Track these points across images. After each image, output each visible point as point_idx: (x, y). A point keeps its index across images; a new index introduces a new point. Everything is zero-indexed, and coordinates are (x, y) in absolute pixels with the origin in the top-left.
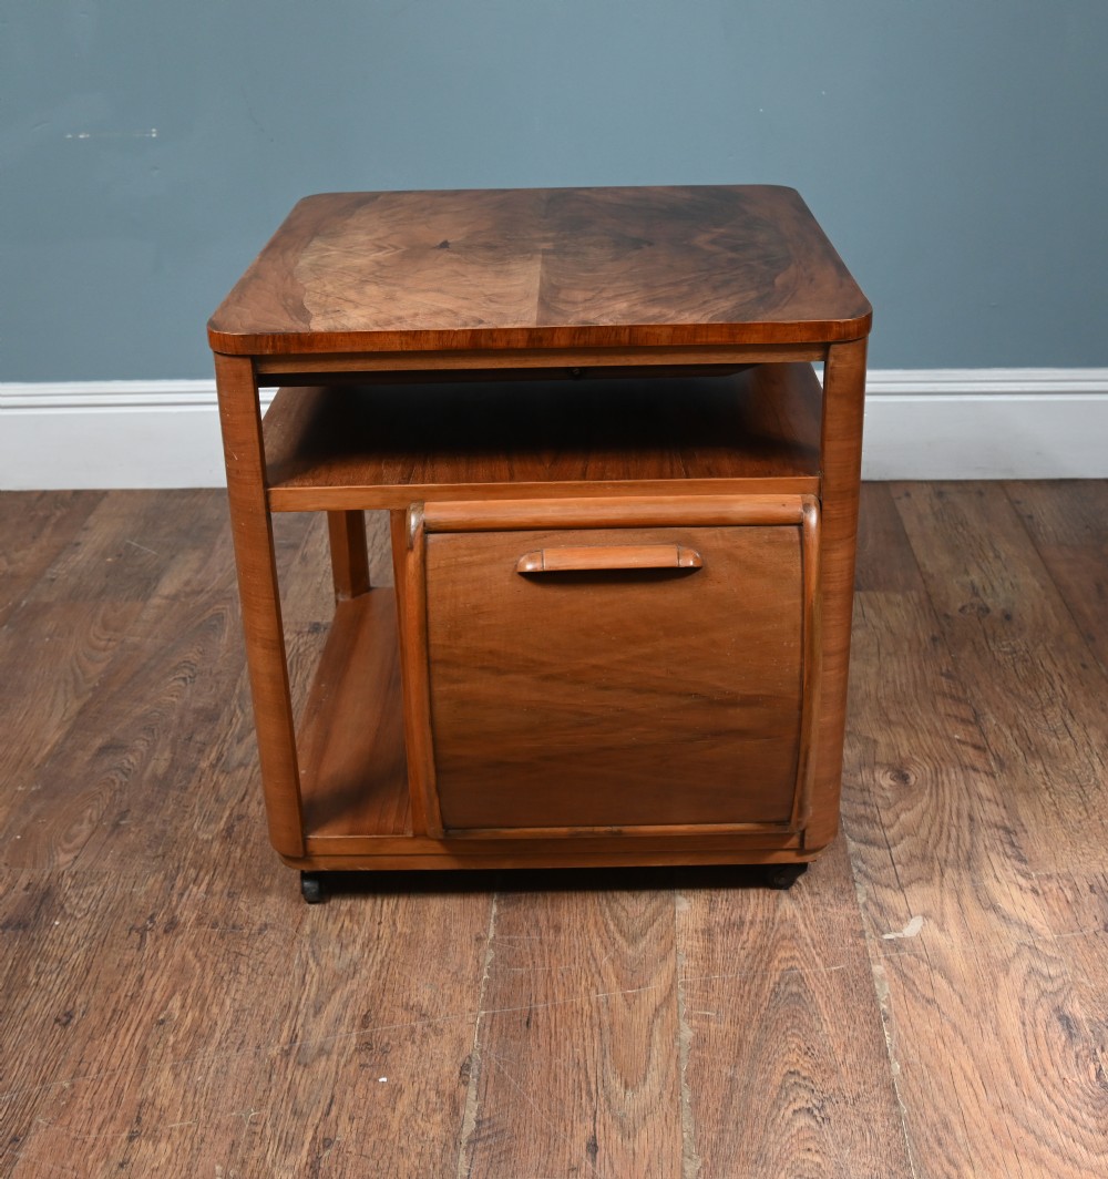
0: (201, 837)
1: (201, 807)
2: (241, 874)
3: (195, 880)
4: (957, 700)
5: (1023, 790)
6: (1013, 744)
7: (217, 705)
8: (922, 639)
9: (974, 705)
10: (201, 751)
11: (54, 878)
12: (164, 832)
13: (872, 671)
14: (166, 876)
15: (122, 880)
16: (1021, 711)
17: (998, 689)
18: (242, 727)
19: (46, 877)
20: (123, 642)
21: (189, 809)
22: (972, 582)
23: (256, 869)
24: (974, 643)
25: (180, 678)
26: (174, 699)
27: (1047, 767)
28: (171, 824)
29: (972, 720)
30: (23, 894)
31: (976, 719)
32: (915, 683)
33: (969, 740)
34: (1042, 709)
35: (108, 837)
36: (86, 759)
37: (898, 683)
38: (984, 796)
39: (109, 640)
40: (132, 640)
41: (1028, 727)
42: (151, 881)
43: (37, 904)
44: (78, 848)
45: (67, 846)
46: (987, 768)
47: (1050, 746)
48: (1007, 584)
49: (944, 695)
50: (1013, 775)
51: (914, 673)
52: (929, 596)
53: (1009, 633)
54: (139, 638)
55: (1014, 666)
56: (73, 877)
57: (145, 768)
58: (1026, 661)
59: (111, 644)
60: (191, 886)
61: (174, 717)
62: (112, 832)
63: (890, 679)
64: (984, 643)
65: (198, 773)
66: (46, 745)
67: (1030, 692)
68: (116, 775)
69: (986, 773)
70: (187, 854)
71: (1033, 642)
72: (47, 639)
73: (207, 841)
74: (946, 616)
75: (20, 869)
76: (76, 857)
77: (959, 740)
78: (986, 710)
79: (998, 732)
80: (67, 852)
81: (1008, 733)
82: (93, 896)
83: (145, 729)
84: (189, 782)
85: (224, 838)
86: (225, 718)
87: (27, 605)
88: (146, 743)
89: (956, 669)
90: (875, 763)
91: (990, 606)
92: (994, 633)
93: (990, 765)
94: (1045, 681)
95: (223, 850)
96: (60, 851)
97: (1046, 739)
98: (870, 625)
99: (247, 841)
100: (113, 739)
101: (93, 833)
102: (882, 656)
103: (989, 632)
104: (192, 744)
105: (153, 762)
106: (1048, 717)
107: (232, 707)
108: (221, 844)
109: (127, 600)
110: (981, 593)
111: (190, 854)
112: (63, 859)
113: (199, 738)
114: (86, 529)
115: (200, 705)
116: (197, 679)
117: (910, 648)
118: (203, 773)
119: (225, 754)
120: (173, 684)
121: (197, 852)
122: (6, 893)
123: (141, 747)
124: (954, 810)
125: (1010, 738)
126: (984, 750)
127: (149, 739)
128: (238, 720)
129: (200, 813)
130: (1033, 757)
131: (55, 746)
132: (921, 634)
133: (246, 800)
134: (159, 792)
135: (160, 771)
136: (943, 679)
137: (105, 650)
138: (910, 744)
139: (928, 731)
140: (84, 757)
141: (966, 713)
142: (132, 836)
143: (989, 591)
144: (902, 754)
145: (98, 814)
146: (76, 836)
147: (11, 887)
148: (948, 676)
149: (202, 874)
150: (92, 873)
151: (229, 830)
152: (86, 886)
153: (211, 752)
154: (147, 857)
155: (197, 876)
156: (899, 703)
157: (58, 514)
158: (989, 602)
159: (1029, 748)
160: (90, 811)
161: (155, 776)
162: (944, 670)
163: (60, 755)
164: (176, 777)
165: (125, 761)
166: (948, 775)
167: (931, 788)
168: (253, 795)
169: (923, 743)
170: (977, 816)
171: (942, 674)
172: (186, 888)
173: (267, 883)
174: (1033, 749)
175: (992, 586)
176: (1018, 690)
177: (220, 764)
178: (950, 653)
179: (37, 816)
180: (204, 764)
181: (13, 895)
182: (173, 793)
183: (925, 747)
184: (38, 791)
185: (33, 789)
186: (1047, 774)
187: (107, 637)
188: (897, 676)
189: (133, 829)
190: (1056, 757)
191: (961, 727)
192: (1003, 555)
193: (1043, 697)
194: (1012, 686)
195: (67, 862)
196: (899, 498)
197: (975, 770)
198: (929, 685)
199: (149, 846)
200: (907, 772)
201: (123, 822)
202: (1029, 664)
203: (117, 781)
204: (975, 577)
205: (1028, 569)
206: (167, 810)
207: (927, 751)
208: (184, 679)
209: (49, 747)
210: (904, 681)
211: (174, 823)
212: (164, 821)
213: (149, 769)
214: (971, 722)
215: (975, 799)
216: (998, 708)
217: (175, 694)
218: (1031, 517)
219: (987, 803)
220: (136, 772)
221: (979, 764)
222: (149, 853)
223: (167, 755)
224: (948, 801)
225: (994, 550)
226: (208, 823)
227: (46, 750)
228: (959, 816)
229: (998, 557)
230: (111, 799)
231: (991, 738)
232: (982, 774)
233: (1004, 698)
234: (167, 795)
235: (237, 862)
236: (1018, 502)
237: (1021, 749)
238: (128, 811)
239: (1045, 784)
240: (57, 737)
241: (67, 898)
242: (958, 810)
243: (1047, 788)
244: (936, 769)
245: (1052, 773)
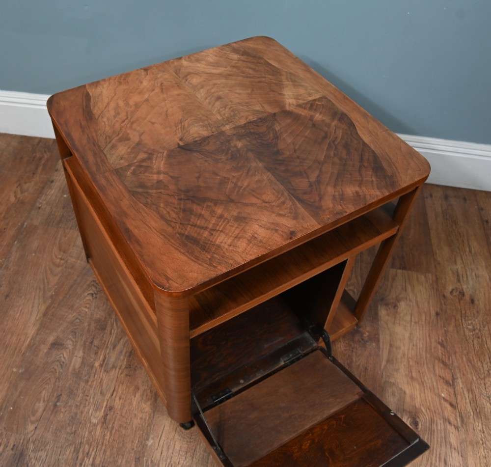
0: (92, 421)
1: (94, 398)
2: (108, 453)
3: (88, 454)
4: (445, 365)
5: (471, 443)
6: (469, 405)
7: (105, 318)
8: (432, 314)
9: (453, 371)
10: (96, 353)
11: (25, 442)
12: (76, 414)
13: (407, 335)
14: (75, 448)
15: (55, 449)
16: (474, 378)
17: (464, 359)
18: (116, 337)
19: (22, 441)
20: (66, 262)
21: (88, 398)
22: (457, 270)
23: (115, 450)
24: (455, 320)
25: (90, 293)
26: (87, 310)
27: (484, 427)
28: (79, 409)
29: (451, 382)
30: (11, 452)
31: (453, 382)
32: (426, 347)
33: (448, 399)
34: (484, 379)
35: (51, 414)
36: (45, 351)
37: (418, 347)
38: (452, 444)
39: (61, 259)
40: (72, 260)
41: (476, 391)
42: (68, 452)
43: (17, 460)
44: (37, 421)
45: (33, 419)
46: (456, 422)
47: (486, 410)
48: (474, 274)
49: (439, 359)
50: (467, 431)
51: (426, 341)
52: (437, 279)
53: (472, 315)
54: (74, 260)
55: (473, 341)
56: (34, 443)
57: (71, 363)
58: (479, 338)
59: (62, 262)
60: (86, 458)
61: (86, 324)
62: (53, 411)
63: (415, 343)
64: (460, 321)
65: (94, 370)
66: (28, 337)
67: (479, 364)
68: (57, 366)
69: (454, 426)
70: (85, 433)
71: (483, 324)
72: (34, 254)
73: (94, 425)
74: (444, 296)
75: (11, 433)
76: (36, 428)
77: (444, 398)
78: (458, 375)
79: (462, 394)
80: (32, 423)
81: (467, 395)
82: (42, 458)
83: (72, 332)
84: (89, 377)
85: (103, 423)
86: (108, 329)
87: (26, 226)
88: (72, 342)
89: (446, 339)
90: (404, 410)
91: (465, 291)
92: (466, 312)
93: (457, 420)
94: (487, 356)
95: (102, 432)
96: (29, 422)
97: (485, 403)
98: (408, 298)
99: (113, 428)
100: (58, 337)
101: (45, 410)
102: (413, 323)
103: (463, 312)
104: (93, 346)
105: (75, 358)
106: (487, 386)
107: (112, 320)
108: (101, 428)
109: (71, 228)
110: (461, 279)
111: (87, 433)
112: (31, 427)
113: (96, 343)
114: (57, 170)
115: (98, 316)
116: (98, 295)
117: (426, 319)
118: (96, 370)
119: (107, 356)
120: (87, 298)
121: (90, 433)
122: (4, 450)
123: (70, 346)
124: (438, 453)
125: (468, 401)
126: (455, 409)
127: (74, 340)
128: (114, 331)
129: (93, 401)
130: (478, 417)
131: (31, 340)
132: (431, 308)
133: (114, 396)
134: (75, 382)
135: (77, 366)
136: (439, 347)
137: (58, 267)
138: (421, 397)
139: (430, 388)
140: (44, 349)
141: (449, 377)
142: (62, 415)
143: (465, 279)
144: (417, 404)
145: (48, 395)
146: (37, 411)
147: (6, 446)
148: (442, 346)
149: (91, 449)
150: (42, 441)
151: (105, 416)
152: (39, 451)
153: (101, 354)
154: (67, 433)
155: (89, 450)
156: (418, 363)
157: (46, 157)
158: (465, 287)
159: (476, 410)
160: (44, 392)
161: (74, 370)
162: (440, 340)
163: (33, 347)
164: (84, 372)
165: (62, 355)
166: (437, 425)
167: (428, 434)
168: (117, 392)
169: (427, 398)
170: (448, 462)
171: (439, 343)
172: (83, 459)
173: (120, 461)
174: (478, 411)
175: (467, 275)
176: (474, 360)
177: (104, 365)
178: (444, 327)
179: (21, 393)
180: (97, 364)
181: (7, 453)
182: (82, 384)
183: (428, 401)
184: (22, 373)
185: (20, 371)
186: (484, 432)
187: (60, 257)
188: (418, 341)
189: (62, 410)
190: (488, 419)
191: (445, 387)
192: (473, 250)
193: (485, 369)
194: (471, 358)
195: (32, 431)
196: (427, 198)
197: (450, 423)
198: (433, 350)
199: (69, 424)
200: (418, 420)
201: (58, 404)
202: (480, 340)
203: (58, 371)
204: (459, 266)
205: (484, 264)
206: (78, 397)
207: (429, 404)
208: (92, 294)
209: (29, 339)
210: (421, 346)
211: (81, 408)
212: (77, 405)
213: (72, 364)
214: (450, 384)
215: (448, 446)
216: (464, 374)
217: (88, 306)
218: (487, 222)
219: (453, 450)
220: (66, 365)
221: (452, 420)
222: (68, 430)
223: (81, 354)
224: (435, 446)
225: (469, 247)
226: (96, 410)
227: (27, 342)
228: (440, 460)
229: (470, 251)
230: (54, 384)
231: (459, 397)
232: (453, 427)
233: (467, 367)
234: (79, 385)
235: (107, 443)
236: (482, 209)
237: (472, 409)
238: (61, 395)
239: (482, 440)
240: (33, 333)
241: (30, 459)
242: (440, 454)
243: (483, 444)
244: (431, 419)
245: (486, 432)
